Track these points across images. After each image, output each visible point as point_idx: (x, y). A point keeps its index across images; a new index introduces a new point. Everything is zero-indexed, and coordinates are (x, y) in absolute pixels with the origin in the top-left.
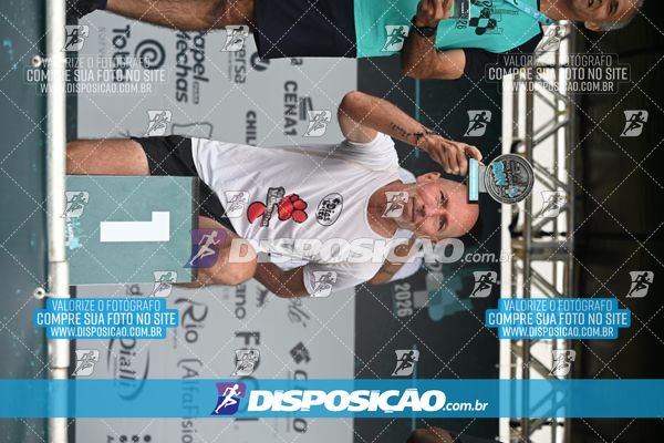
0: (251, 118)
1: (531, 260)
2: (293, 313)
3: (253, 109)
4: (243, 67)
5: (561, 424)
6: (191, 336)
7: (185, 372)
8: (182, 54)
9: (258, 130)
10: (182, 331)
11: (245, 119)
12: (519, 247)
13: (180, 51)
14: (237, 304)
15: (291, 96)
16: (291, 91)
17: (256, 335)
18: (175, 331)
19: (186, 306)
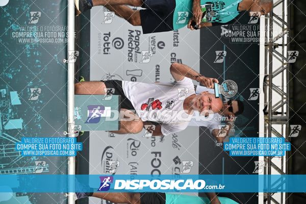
0: (158, 67)
1: (271, 124)
3: (158, 64)
4: (154, 48)
7: (131, 168)
8: (130, 43)
9: (160, 72)
10: (130, 151)
11: (155, 68)
12: (267, 118)
14: (152, 141)
15: (173, 59)
16: (173, 57)
17: (160, 153)
18: (128, 151)
19: (132, 141)
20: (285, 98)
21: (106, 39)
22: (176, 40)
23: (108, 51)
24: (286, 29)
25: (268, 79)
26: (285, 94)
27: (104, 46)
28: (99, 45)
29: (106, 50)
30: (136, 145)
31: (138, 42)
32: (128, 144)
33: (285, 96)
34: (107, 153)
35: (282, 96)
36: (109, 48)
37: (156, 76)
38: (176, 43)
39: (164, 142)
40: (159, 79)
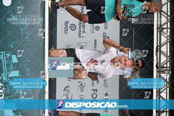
0: (95, 41)
1: (160, 74)
2: (105, 85)
3: (96, 39)
4: (94, 30)
5: (168, 112)
6: (82, 90)
7: (80, 98)
8: (80, 27)
9: (97, 44)
10: (80, 89)
11: (94, 41)
12: (158, 70)
13: (79, 26)
14: (92, 83)
15: (104, 36)
16: (104, 35)
17: (96, 90)
18: (78, 89)
19: (81, 83)
20: (168, 59)
21: (66, 25)
22: (106, 26)
23: (67, 31)
24: (169, 19)
25: (159, 48)
26: (168, 56)
27: (65, 29)
28: (62, 28)
29: (66, 31)
30: (83, 85)
31: (84, 27)
32: (78, 85)
33: (168, 58)
34: (66, 90)
35: (167, 58)
36: (68, 30)
37: (95, 46)
38: (106, 27)
39: (99, 84)
40: (96, 48)
